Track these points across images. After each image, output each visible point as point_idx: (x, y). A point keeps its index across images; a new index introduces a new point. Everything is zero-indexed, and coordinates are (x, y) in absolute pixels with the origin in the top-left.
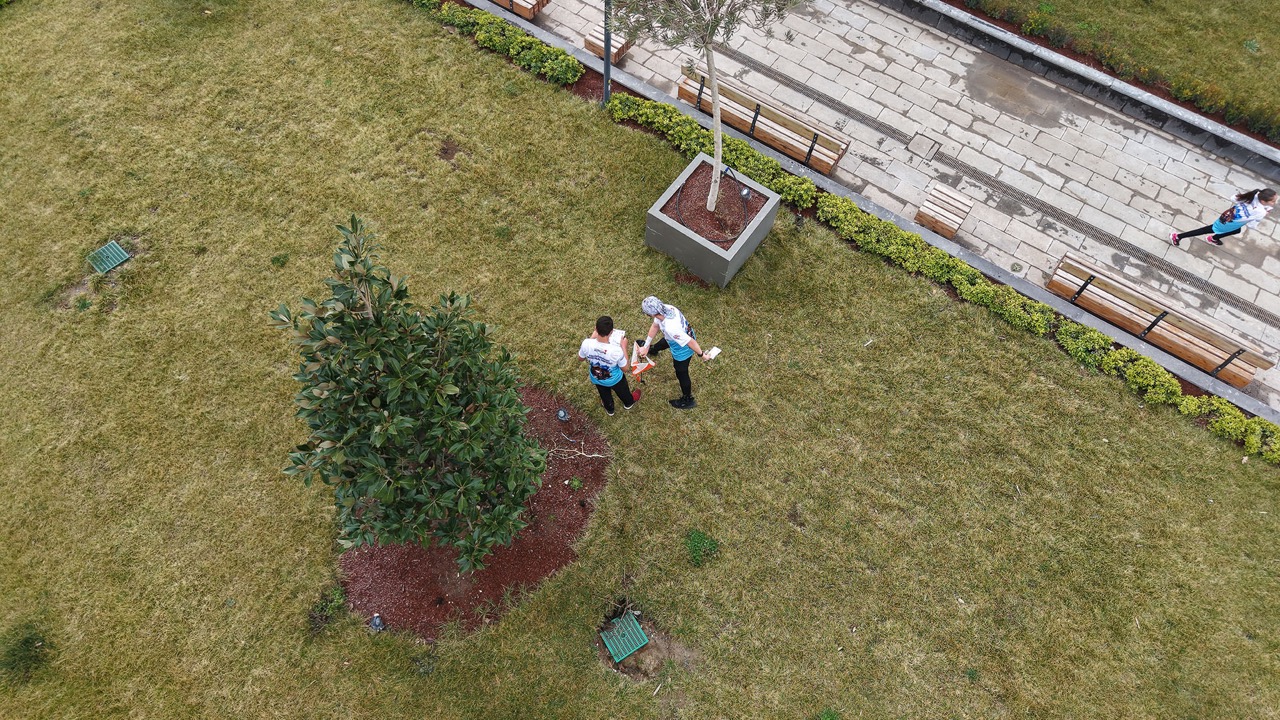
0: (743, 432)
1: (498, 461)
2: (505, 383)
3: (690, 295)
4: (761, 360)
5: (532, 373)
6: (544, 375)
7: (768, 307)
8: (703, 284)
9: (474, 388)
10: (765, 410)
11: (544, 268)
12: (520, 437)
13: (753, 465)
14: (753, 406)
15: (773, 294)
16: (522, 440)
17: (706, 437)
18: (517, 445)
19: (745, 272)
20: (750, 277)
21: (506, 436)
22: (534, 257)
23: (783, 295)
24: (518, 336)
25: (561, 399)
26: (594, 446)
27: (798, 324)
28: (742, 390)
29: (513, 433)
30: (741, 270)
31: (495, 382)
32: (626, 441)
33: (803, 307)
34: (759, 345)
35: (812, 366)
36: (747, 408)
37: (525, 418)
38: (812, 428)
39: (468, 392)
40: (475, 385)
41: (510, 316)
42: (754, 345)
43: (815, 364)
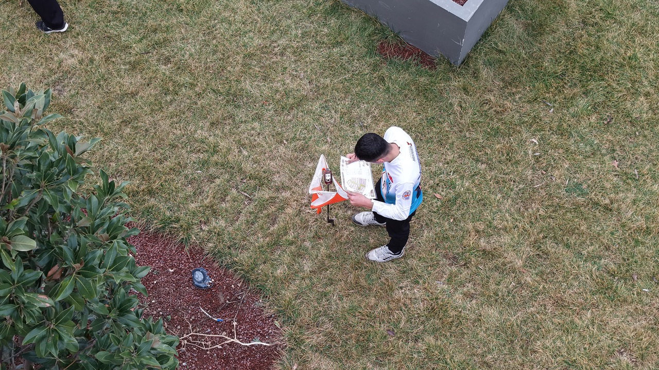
0: (494, 299)
1: (101, 356)
2: (108, 230)
3: (404, 77)
4: (523, 180)
5: (149, 210)
6: (168, 214)
7: (531, 95)
8: (426, 60)
9: (58, 239)
10: (530, 262)
11: (165, 40)
12: (133, 316)
13: (512, 351)
14: (510, 256)
15: (538, 74)
16: (137, 322)
17: (436, 309)
18: (129, 330)
19: (493, 38)
20: (501, 46)
21: (113, 315)
22: (150, 22)
23: (555, 76)
24: (125, 152)
25: (197, 253)
26: (252, 327)
27: (579, 122)
28: (492, 230)
29: (123, 310)
30: (485, 35)
31: (92, 230)
32: (306, 317)
33: (586, 93)
34: (519, 157)
35: (603, 188)
36: (502, 260)
37: (141, 286)
38: (605, 290)
39: (50, 247)
40: (60, 233)
41: (111, 119)
42: (509, 157)
43: (608, 185)
